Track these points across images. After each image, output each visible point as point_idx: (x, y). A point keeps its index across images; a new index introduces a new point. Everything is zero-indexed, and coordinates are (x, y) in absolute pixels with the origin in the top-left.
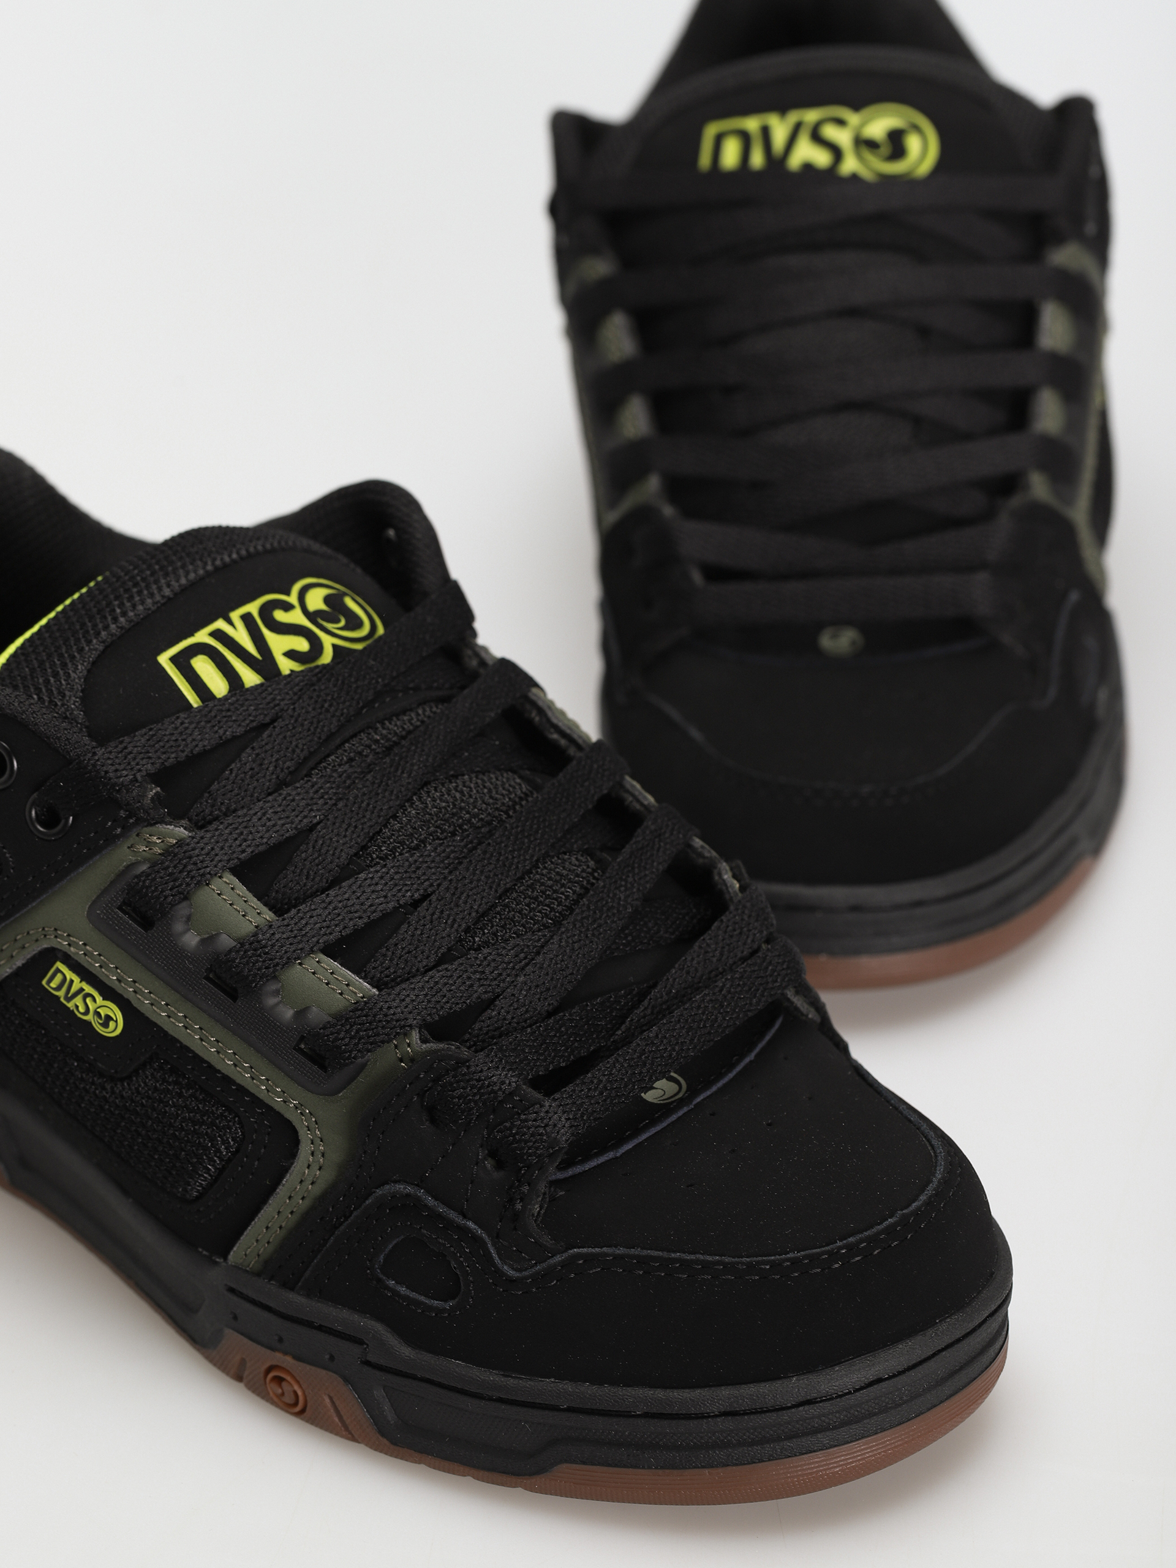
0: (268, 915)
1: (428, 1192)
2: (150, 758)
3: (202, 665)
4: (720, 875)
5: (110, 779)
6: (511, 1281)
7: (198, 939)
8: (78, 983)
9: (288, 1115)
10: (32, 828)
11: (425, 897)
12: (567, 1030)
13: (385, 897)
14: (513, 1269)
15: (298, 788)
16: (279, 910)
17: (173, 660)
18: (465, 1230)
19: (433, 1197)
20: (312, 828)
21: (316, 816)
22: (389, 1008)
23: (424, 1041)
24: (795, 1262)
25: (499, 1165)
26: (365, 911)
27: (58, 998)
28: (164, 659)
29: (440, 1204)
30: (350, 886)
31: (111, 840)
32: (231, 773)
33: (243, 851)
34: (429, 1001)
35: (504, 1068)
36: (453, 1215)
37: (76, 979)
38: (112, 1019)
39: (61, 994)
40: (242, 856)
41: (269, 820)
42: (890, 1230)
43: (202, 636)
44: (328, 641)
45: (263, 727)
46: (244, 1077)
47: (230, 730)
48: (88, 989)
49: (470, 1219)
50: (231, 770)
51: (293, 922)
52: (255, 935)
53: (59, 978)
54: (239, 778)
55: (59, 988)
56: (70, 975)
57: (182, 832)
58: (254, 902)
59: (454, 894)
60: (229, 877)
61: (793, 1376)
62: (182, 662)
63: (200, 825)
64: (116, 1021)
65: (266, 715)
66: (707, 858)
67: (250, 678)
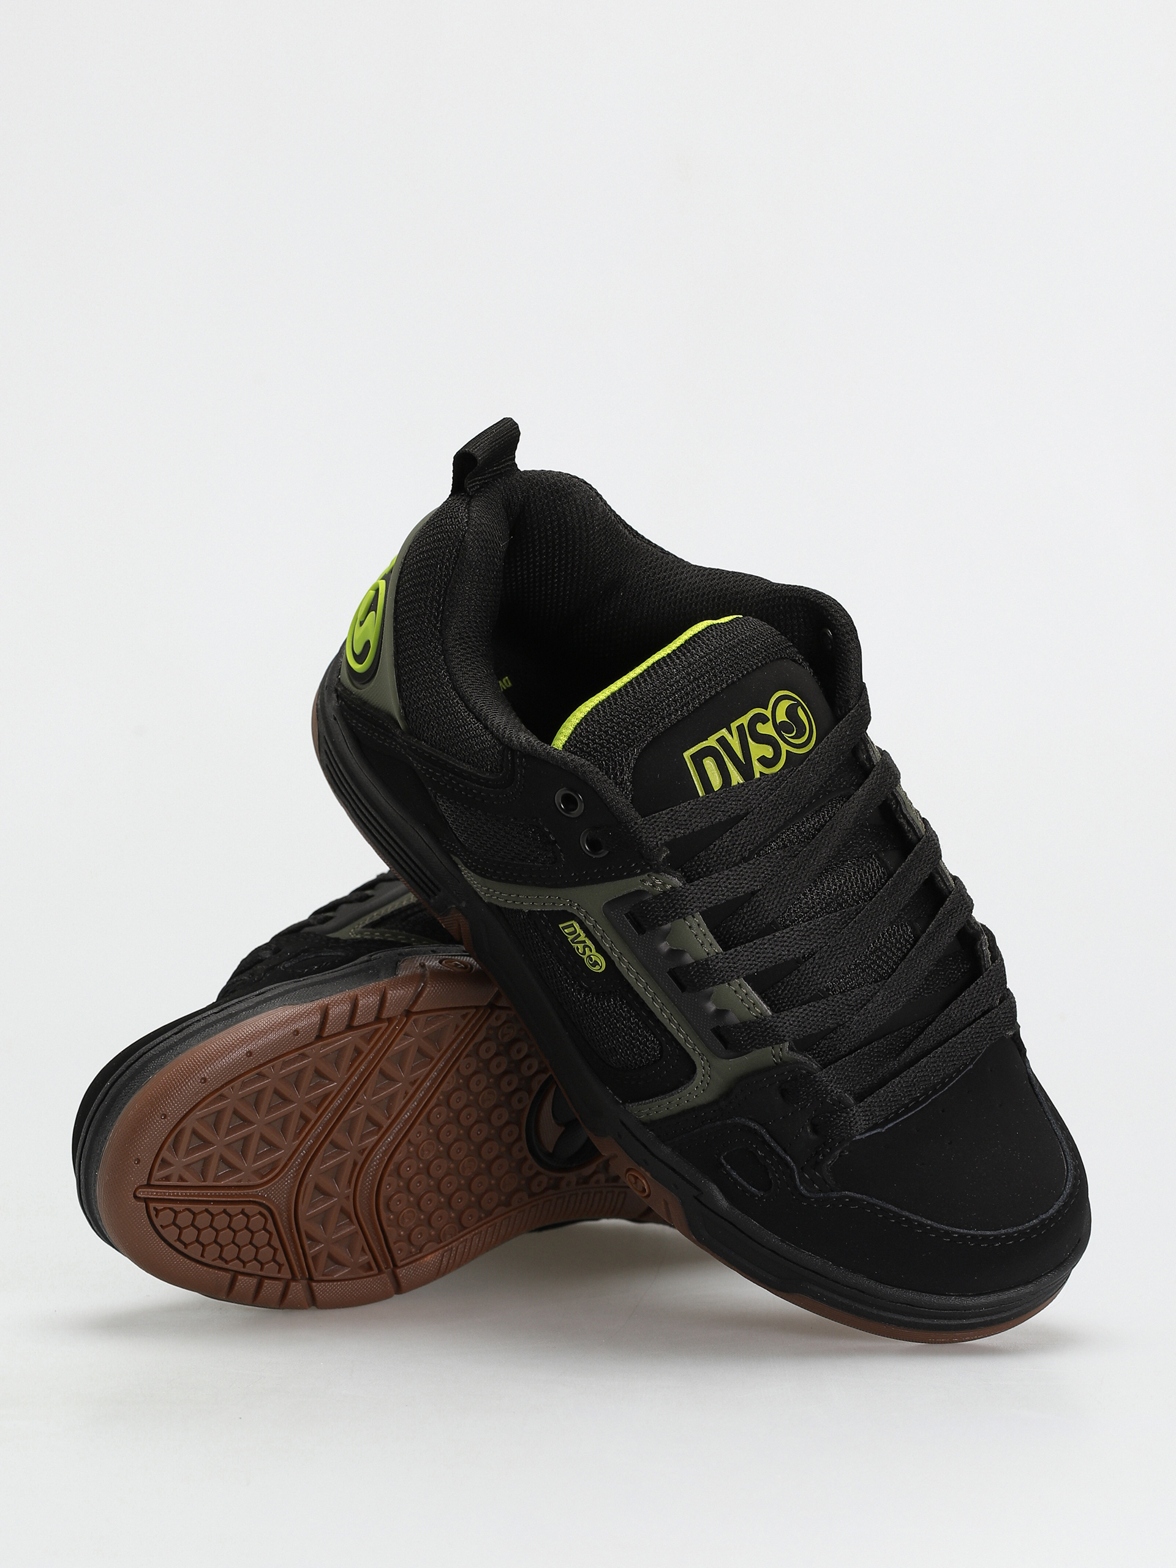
0: (718, 949)
1: (768, 1132)
2: (668, 831)
3: (709, 764)
4: (981, 945)
5: (642, 841)
6: (803, 1195)
7: (668, 948)
8: (583, 937)
9: (694, 1058)
10: (583, 847)
11: (812, 955)
12: (874, 1054)
13: (788, 951)
14: (806, 1190)
15: (751, 864)
16: (725, 947)
17: (692, 756)
18: (784, 1159)
19: (770, 1135)
20: (753, 893)
21: (757, 886)
22: (776, 1027)
23: (791, 1049)
24: (974, 1237)
25: (815, 1130)
26: (775, 958)
27: (567, 938)
28: (687, 755)
29: (773, 1141)
30: (769, 940)
31: (631, 874)
32: (715, 847)
33: (711, 903)
34: (800, 1026)
35: (835, 1082)
36: (779, 1149)
37: (583, 935)
38: (599, 965)
39: (570, 938)
40: (709, 906)
41: (730, 884)
42: (1033, 1228)
43: (712, 741)
44: (784, 747)
45: (740, 818)
46: (672, 1027)
47: (719, 817)
48: (589, 943)
49: (788, 1155)
50: (715, 845)
51: (731, 957)
52: (706, 960)
53: (571, 930)
54: (718, 851)
55: (570, 934)
56: (579, 930)
57: (676, 882)
58: (711, 938)
59: (829, 955)
60: (699, 919)
61: (953, 1296)
62: (698, 759)
63: (689, 880)
64: (601, 967)
65: (741, 810)
66: (976, 930)
67: (736, 778)
